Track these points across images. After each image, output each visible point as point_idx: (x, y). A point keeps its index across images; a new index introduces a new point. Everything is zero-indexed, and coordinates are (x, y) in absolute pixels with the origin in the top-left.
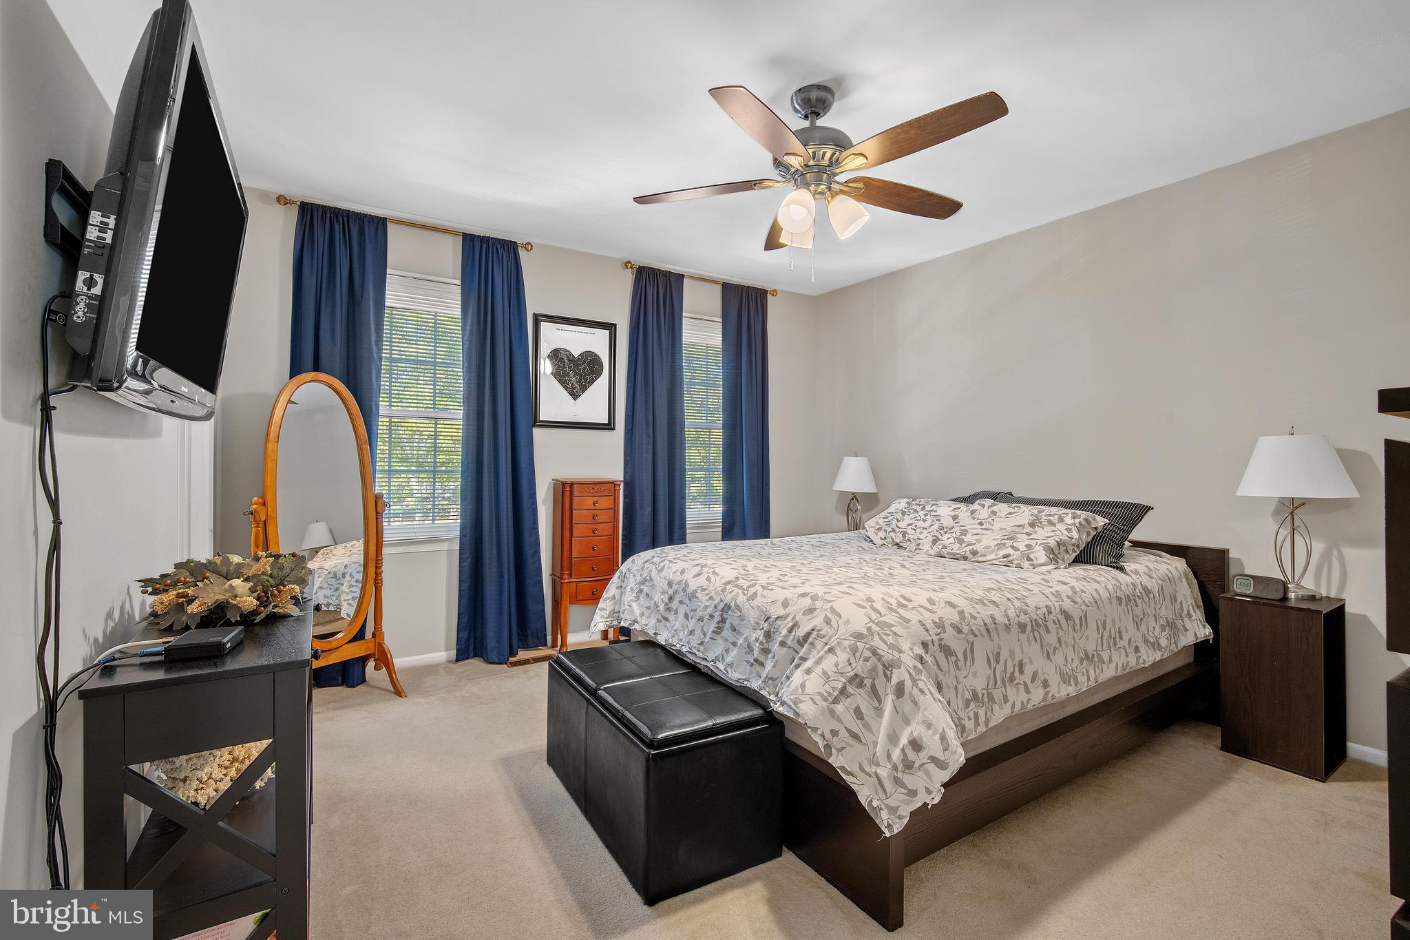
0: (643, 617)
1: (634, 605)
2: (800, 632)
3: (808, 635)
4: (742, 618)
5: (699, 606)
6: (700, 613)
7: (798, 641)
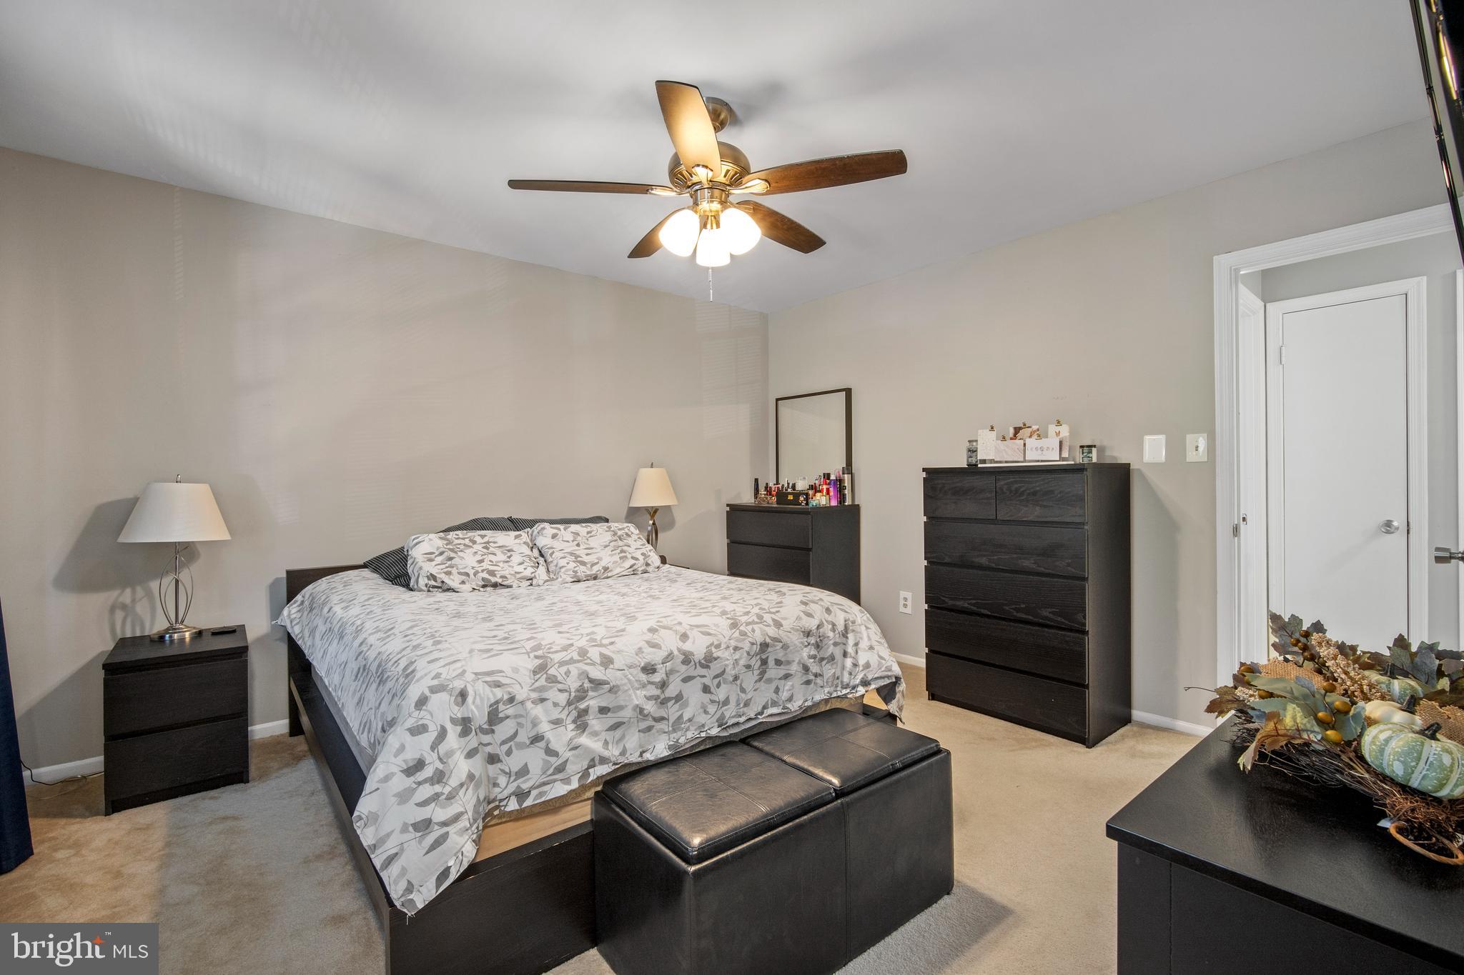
0: (610, 747)
1: (584, 740)
2: (841, 628)
3: (846, 627)
4: (785, 647)
5: (726, 665)
6: (731, 672)
7: (843, 635)
